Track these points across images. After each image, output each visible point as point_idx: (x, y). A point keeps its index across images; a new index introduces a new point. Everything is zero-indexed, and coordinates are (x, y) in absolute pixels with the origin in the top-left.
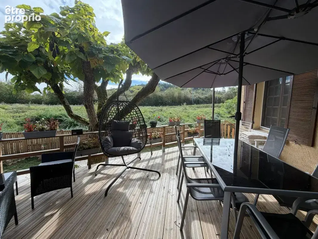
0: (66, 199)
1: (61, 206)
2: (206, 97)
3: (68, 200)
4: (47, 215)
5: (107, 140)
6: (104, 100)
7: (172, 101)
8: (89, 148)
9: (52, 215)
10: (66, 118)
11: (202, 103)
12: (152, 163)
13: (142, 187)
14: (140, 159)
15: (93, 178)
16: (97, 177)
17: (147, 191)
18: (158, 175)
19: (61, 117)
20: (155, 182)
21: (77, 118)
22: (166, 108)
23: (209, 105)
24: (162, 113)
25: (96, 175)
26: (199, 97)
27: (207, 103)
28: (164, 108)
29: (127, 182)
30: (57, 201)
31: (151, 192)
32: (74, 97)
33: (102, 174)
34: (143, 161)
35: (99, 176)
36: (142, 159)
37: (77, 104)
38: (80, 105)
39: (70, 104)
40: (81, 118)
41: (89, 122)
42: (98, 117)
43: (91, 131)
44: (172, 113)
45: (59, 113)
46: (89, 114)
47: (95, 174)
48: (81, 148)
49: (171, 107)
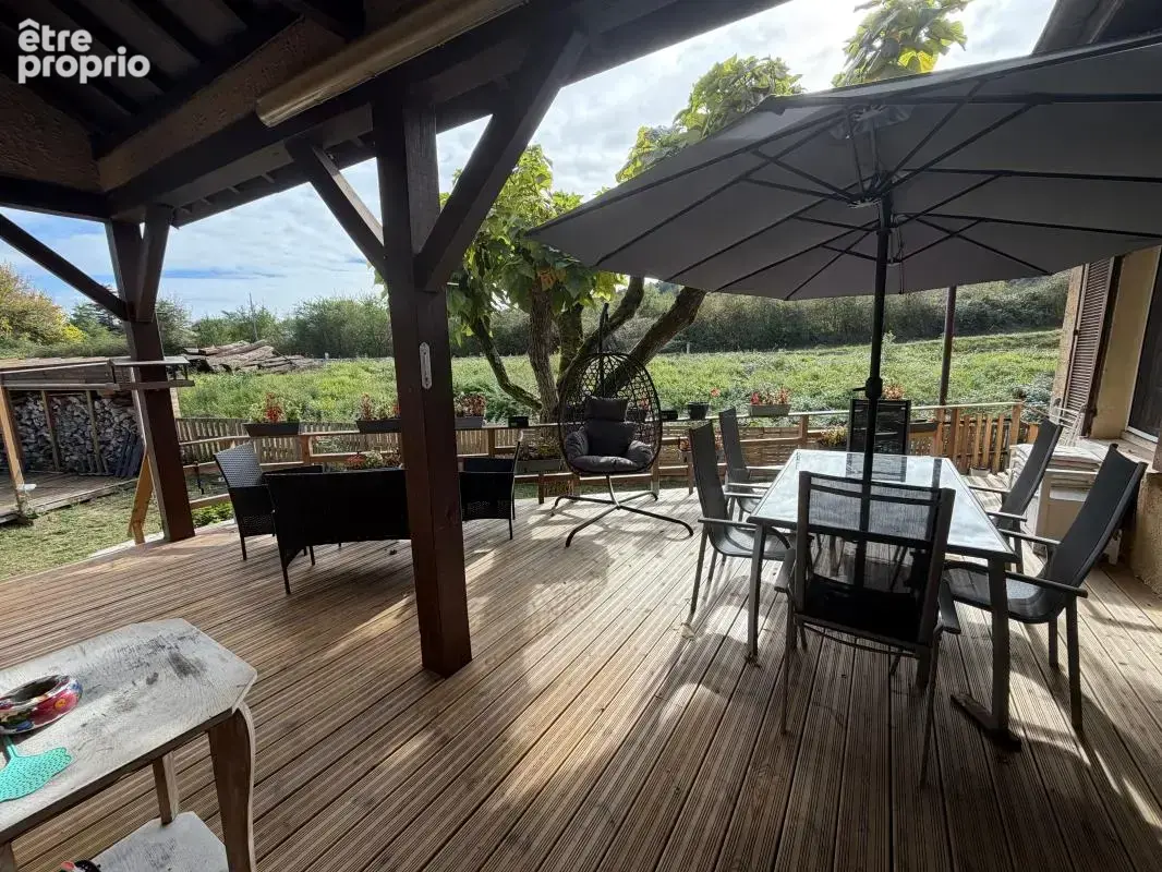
0: (502, 539)
1: (496, 546)
2: (1034, 297)
3: (505, 541)
4: (476, 552)
5: (574, 440)
6: (575, 346)
7: (845, 323)
8: (540, 458)
9: (484, 554)
10: (488, 394)
11: (1002, 325)
12: (681, 511)
13: (642, 546)
14: (657, 499)
15: (547, 518)
16: (553, 519)
17: (649, 554)
18: (688, 533)
19: (478, 390)
20: (674, 544)
21: (516, 392)
22: (802, 357)
23: (1040, 333)
24: (780, 375)
25: (553, 515)
26: (987, 300)
27: (1036, 327)
28: (794, 358)
29: (613, 534)
30: (489, 538)
31: (658, 555)
32: (506, 331)
33: (565, 514)
34: (662, 504)
35: (557, 517)
36: (660, 500)
37: (513, 355)
38: (519, 354)
39: (501, 355)
40: (524, 392)
41: (540, 402)
42: (559, 391)
43: (546, 422)
44: (821, 374)
45: (475, 378)
46: (540, 385)
47: (552, 513)
48: (526, 455)
49: (824, 351)
